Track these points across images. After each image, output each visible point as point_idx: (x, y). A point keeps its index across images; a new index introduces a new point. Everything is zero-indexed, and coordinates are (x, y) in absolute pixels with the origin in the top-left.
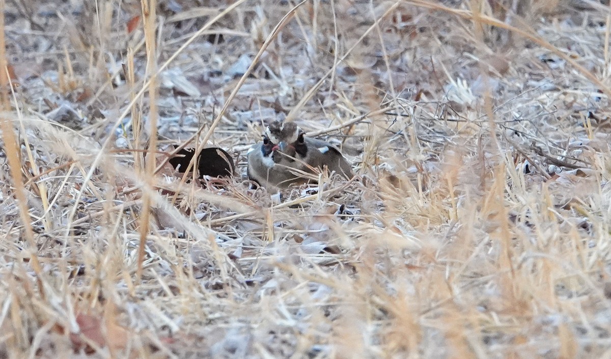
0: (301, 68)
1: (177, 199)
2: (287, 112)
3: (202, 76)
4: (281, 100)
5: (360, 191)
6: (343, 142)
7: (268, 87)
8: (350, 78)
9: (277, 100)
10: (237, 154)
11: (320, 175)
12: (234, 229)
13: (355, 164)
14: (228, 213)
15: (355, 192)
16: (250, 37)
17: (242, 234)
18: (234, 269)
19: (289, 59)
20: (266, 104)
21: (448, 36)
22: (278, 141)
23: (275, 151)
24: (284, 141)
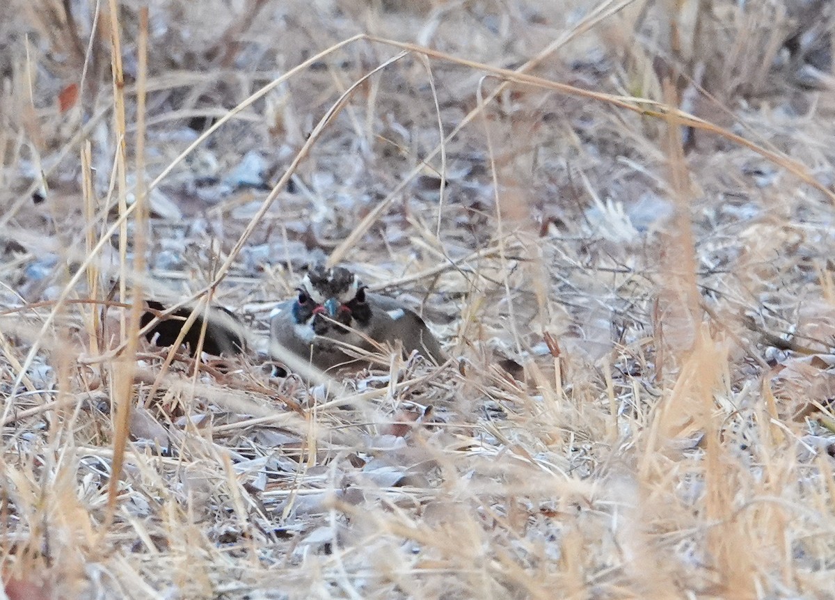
0: (348, 175)
1: (158, 391)
2: (328, 250)
3: (184, 185)
4: (315, 229)
5: (455, 383)
6: (424, 302)
7: (294, 206)
8: (429, 195)
9: (309, 228)
10: (249, 317)
11: (393, 356)
12: (252, 443)
13: (445, 340)
14: (239, 415)
15: (447, 385)
16: (262, 123)
17: (265, 451)
18: (253, 510)
19: (327, 161)
20: (292, 234)
21: (590, 129)
22: (323, 298)
23: (317, 315)
24: (334, 299)
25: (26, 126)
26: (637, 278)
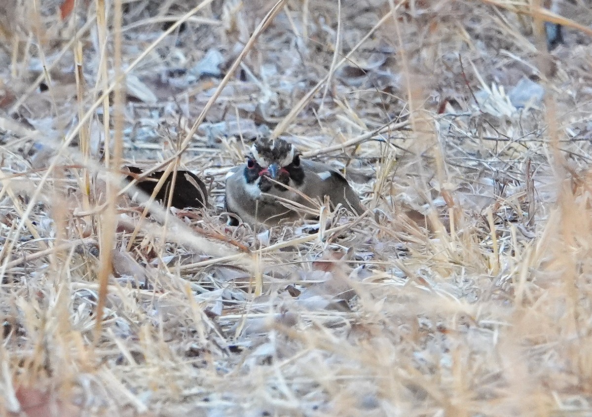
0: (288, 67)
1: (137, 238)
2: (272, 126)
3: (159, 76)
4: (262, 108)
5: (371, 229)
6: (347, 165)
7: (246, 91)
8: (352, 81)
9: (258, 108)
10: (210, 179)
11: (322, 208)
12: (211, 278)
13: (363, 195)
14: (201, 256)
15: (365, 231)
16: (221, 25)
17: (221, 284)
18: (212, 331)
19: (271, 55)
20: (244, 113)
21: (478, 28)
22: (267, 163)
23: (263, 177)
24: (275, 163)
25: (34, 30)
26: (515, 145)
